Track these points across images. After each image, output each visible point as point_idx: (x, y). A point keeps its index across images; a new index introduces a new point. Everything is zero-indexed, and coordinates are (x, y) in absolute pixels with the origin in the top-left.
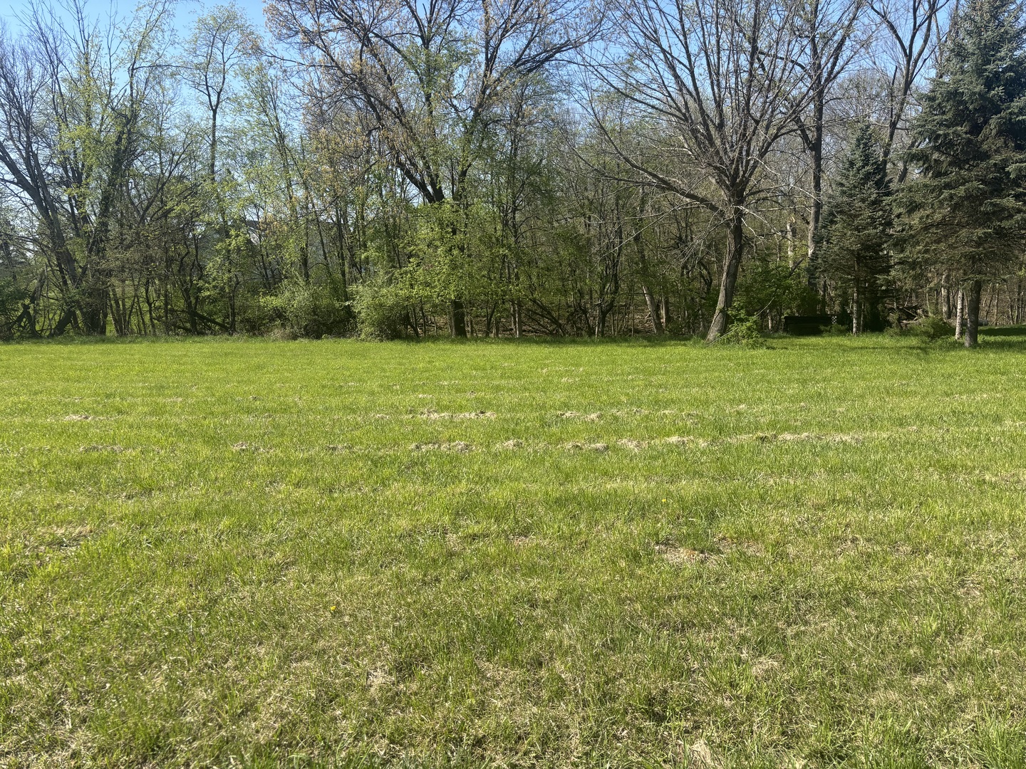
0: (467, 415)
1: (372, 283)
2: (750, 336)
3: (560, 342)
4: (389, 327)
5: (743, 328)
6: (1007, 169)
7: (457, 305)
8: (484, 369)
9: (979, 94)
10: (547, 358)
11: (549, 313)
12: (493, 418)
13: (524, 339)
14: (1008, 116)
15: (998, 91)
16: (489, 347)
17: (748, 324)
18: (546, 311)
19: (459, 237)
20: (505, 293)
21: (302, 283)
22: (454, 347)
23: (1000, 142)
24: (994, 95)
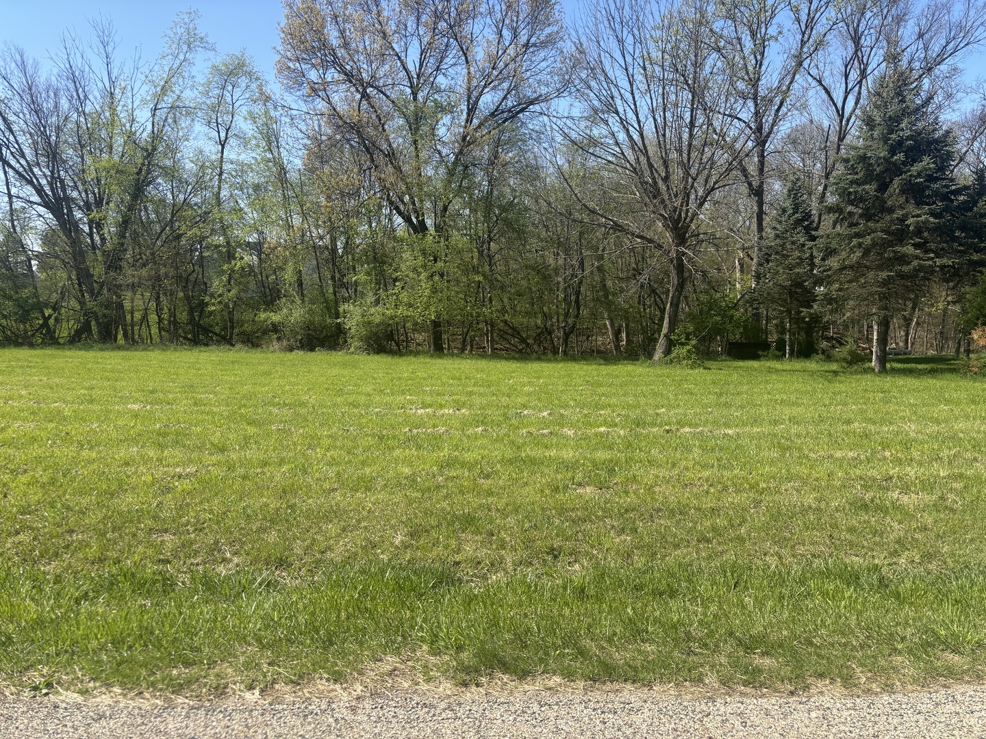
0: (446, 411)
1: (361, 303)
2: (689, 358)
3: (526, 359)
4: (376, 342)
5: (683, 351)
6: (906, 222)
7: (436, 324)
8: (459, 379)
9: (884, 158)
10: (514, 372)
11: (519, 333)
12: (467, 413)
13: (496, 355)
14: (908, 178)
15: (900, 157)
16: (464, 362)
17: (688, 347)
18: (516, 332)
19: (440, 264)
20: (479, 315)
21: (299, 302)
22: (433, 361)
23: (902, 200)
24: (897, 160)
